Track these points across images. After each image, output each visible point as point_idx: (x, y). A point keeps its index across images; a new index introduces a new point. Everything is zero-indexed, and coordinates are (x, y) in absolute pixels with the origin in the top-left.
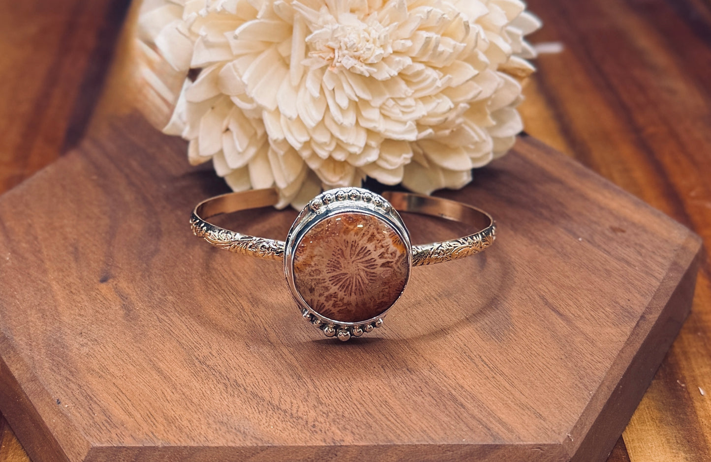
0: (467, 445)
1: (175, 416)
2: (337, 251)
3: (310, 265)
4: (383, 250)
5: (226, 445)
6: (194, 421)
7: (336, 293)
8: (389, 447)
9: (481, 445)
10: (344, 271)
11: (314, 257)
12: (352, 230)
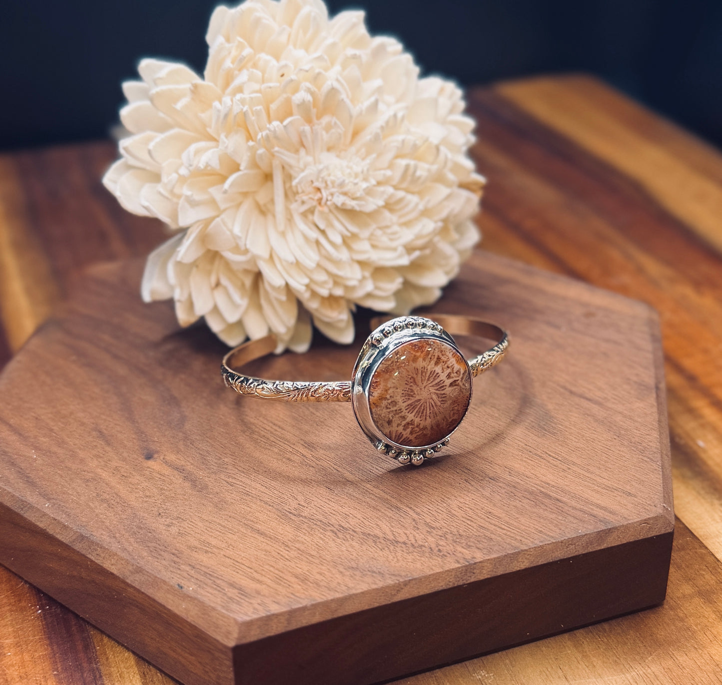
0: (584, 535)
1: (304, 573)
2: (409, 380)
3: (386, 399)
4: (449, 370)
5: (370, 589)
6: (326, 572)
7: (412, 420)
8: (518, 553)
9: (596, 532)
10: (418, 398)
11: (389, 389)
12: (420, 356)
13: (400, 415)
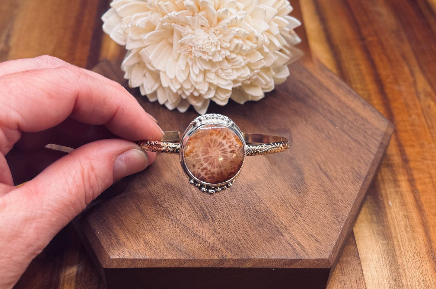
2: (206, 144)
3: (192, 152)
4: (230, 144)
7: (206, 167)
8: (248, 260)
9: (290, 259)
10: (210, 155)
11: (195, 148)
13: (200, 163)
